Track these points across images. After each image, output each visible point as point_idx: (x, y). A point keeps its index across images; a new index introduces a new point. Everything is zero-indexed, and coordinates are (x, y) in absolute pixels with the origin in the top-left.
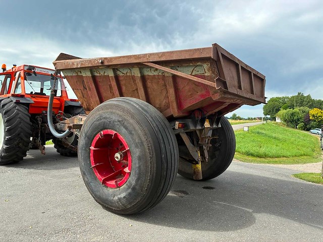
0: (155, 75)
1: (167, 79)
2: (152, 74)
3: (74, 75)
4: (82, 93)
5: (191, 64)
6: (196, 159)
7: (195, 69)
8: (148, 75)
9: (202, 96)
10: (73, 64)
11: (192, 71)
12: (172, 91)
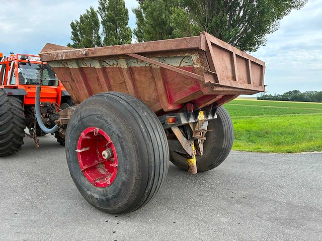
0: (142, 67)
1: (154, 71)
2: (139, 66)
3: (61, 66)
4: (71, 85)
5: (179, 55)
6: (190, 154)
7: (184, 60)
8: (135, 67)
9: (192, 89)
10: (57, 56)
11: (181, 63)
12: (160, 84)
